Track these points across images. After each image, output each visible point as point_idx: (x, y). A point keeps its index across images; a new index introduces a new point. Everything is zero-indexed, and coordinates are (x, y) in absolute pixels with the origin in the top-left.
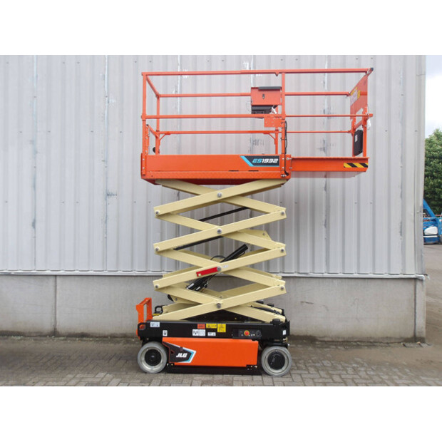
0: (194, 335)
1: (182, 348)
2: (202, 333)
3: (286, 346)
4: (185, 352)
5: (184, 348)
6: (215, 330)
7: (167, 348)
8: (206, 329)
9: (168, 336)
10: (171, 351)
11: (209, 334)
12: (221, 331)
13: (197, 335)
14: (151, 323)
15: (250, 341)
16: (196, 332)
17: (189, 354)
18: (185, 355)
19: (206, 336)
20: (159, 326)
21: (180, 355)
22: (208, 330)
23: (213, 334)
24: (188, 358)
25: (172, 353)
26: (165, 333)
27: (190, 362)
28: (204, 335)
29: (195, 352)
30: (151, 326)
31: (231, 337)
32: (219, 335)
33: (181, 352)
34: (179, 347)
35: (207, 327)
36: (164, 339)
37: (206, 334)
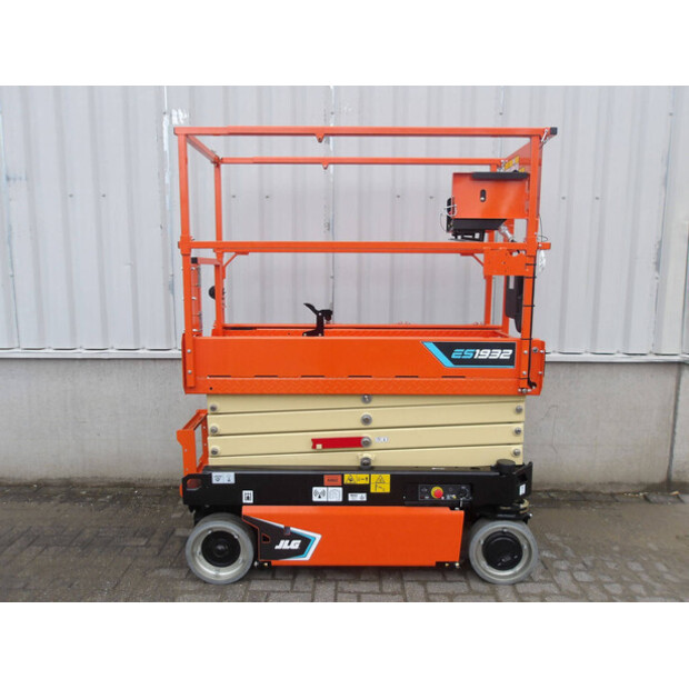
0: (315, 499)
1: (287, 528)
2: (335, 494)
3: (525, 519)
4: (294, 536)
5: (292, 529)
6: (364, 488)
7: (254, 528)
8: (343, 486)
9: (256, 503)
10: (264, 536)
11: (351, 498)
12: (379, 491)
13: (324, 499)
14: (214, 474)
15: (446, 511)
16: (319, 493)
17: (306, 542)
18: (295, 545)
19: (345, 502)
20: (233, 481)
21: (283, 545)
22: (348, 489)
23: (360, 497)
24: (301, 551)
25: (266, 539)
26: (248, 495)
27: (307, 557)
28: (341, 499)
29: (318, 537)
30: (214, 482)
31: (401, 504)
32: (375, 500)
33: (285, 539)
34: (282, 526)
35: (346, 481)
36: (246, 511)
37: (345, 496)
